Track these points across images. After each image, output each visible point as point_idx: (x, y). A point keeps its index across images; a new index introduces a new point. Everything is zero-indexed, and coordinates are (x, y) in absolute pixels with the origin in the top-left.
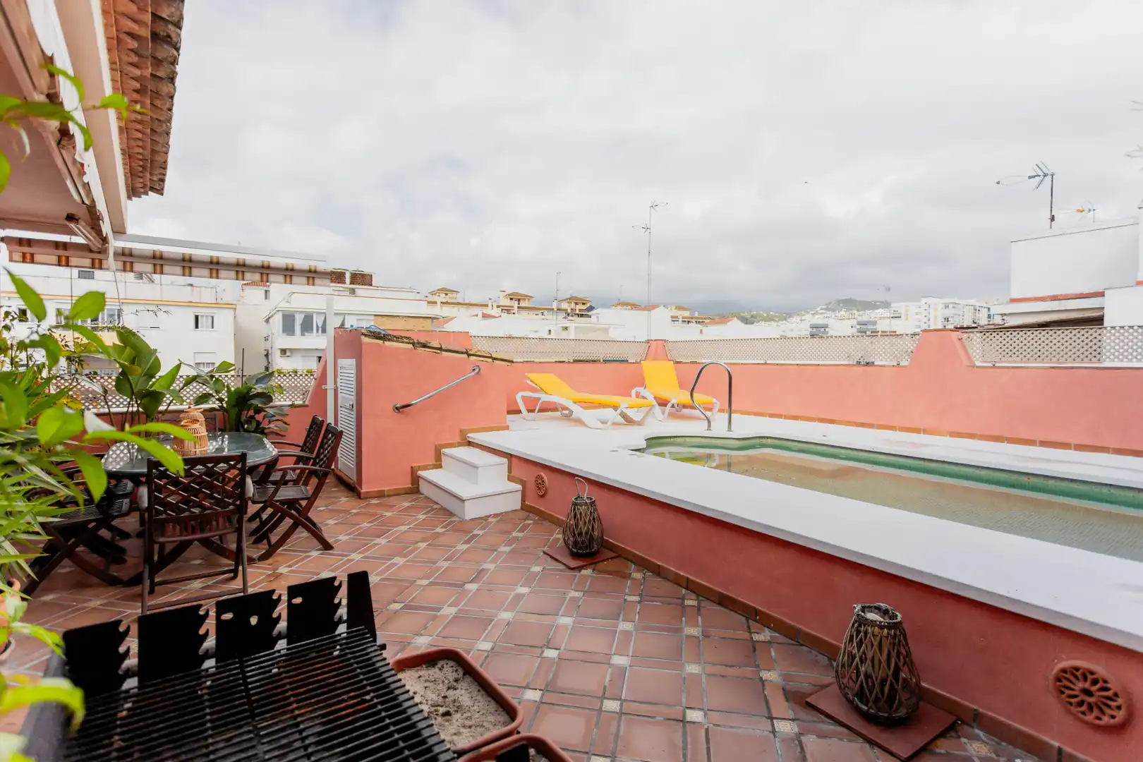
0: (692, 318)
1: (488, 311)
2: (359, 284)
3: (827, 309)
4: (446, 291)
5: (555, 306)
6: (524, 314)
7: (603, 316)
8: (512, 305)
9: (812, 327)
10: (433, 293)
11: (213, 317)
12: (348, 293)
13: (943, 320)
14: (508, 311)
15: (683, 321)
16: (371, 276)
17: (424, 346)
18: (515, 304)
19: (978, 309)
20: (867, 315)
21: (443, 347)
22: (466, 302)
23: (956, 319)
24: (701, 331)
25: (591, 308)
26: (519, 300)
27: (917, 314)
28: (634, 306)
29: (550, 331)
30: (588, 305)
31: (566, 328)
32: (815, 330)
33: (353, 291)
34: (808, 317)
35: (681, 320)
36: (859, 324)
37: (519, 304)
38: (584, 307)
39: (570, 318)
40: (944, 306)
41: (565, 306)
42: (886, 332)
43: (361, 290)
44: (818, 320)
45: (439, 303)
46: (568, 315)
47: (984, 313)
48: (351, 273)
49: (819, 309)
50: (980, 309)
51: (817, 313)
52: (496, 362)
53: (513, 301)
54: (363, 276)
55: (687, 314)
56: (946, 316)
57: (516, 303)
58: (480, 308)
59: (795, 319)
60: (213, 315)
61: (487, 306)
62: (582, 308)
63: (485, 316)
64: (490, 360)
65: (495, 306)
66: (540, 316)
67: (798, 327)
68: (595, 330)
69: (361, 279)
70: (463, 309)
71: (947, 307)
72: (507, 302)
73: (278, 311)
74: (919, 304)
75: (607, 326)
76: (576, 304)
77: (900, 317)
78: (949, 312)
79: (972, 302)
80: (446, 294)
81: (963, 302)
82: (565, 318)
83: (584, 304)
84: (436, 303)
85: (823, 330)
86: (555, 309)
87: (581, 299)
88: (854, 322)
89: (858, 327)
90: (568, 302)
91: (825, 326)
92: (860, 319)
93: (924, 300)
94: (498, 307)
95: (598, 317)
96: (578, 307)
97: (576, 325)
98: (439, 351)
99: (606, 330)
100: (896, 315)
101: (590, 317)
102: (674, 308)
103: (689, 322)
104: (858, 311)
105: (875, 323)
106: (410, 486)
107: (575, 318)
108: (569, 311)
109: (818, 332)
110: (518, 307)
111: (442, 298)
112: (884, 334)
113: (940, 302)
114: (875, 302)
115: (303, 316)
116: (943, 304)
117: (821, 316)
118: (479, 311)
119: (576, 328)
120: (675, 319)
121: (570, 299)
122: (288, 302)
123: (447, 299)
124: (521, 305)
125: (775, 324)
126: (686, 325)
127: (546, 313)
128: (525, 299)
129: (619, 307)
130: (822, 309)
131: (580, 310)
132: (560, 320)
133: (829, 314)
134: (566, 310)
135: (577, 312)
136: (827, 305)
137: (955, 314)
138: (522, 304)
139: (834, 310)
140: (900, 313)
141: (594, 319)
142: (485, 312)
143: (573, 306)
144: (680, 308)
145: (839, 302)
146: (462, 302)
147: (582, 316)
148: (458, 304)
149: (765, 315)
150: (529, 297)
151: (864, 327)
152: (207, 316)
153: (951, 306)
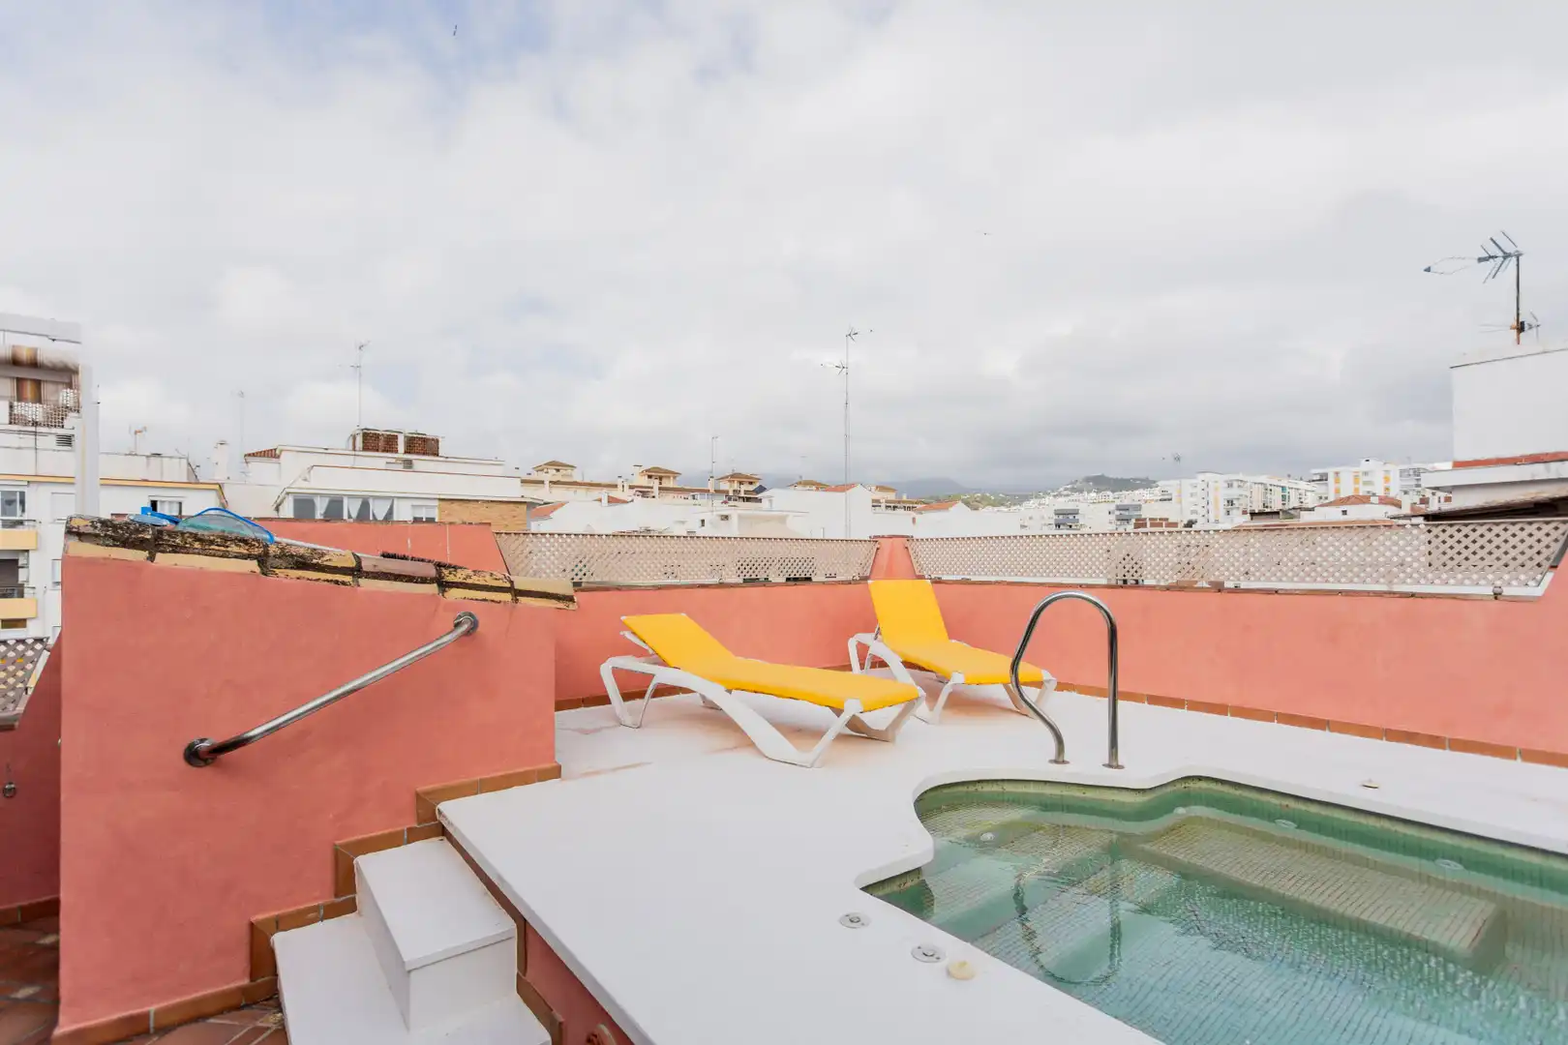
0: (899, 502)
1: (616, 494)
2: (418, 453)
3: (1073, 490)
4: (557, 466)
5: (711, 486)
6: (669, 497)
7: (777, 500)
8: (651, 485)
9: (1058, 513)
10: (539, 469)
11: (180, 503)
12: (401, 467)
13: (1226, 503)
14: (644, 494)
15: (887, 507)
16: (437, 441)
17: (302, 563)
18: (655, 483)
19: (1269, 488)
20: (1128, 497)
21: (366, 566)
22: (587, 480)
23: (1243, 501)
24: (914, 520)
25: (761, 489)
26: (661, 478)
27: (1192, 495)
28: (820, 486)
29: (703, 521)
30: (758, 485)
31: (726, 517)
32: (1061, 517)
33: (408, 464)
34: (1048, 500)
35: (883, 505)
36: (1119, 508)
37: (660, 483)
38: (751, 488)
39: (731, 503)
40: (1226, 485)
41: (725, 486)
42: (1155, 519)
43: (421, 462)
44: (1063, 503)
45: (547, 483)
46: (730, 499)
47: (1277, 494)
48: (405, 437)
49: (1061, 489)
50: (1272, 488)
51: (1060, 495)
52: (523, 600)
53: (653, 479)
54: (425, 440)
55: (891, 496)
56: (1230, 498)
57: (657, 481)
58: (605, 490)
59: (1033, 503)
60: (180, 500)
61: (616, 486)
62: (748, 490)
63: (612, 501)
64: (507, 597)
65: (626, 488)
66: (691, 501)
67: (1038, 514)
68: (768, 519)
69: (422, 446)
70: (581, 491)
71: (1230, 485)
72: (644, 481)
73: (288, 493)
74: (1194, 481)
75: (785, 513)
76: (741, 483)
77: (1170, 500)
78: (1234, 493)
79: (1263, 479)
80: (558, 470)
81: (1250, 479)
82: (725, 502)
83: (751, 483)
84: (542, 482)
85: (1071, 517)
86: (712, 491)
87: (747, 477)
88: (1112, 507)
89: (1118, 513)
90: (729, 481)
91: (1075, 513)
92: (1118, 502)
93: (1201, 477)
94: (631, 487)
95: (771, 501)
96: (744, 488)
97: (739, 512)
98: (348, 579)
99: (782, 520)
100: (1166, 497)
101: (760, 501)
102: (873, 488)
103: (895, 507)
104: (1113, 492)
105: (1138, 508)
106: (246, 982)
107: (740, 503)
108: (731, 494)
109: (1066, 519)
110: (660, 489)
111: (551, 475)
112: (1155, 523)
113: (1222, 479)
114: (1135, 480)
115: (326, 501)
116: (1226, 481)
117: (1067, 499)
118: (604, 494)
119: (740, 517)
120: (876, 504)
121: (732, 476)
122: (305, 480)
123: (558, 477)
124: (664, 485)
125: (1005, 509)
126: (890, 511)
127: (698, 496)
128: (669, 477)
129: (799, 487)
130: (1066, 489)
131: (746, 492)
132: (719, 506)
133: (1076, 496)
134: (728, 492)
135: (742, 495)
136: (1071, 483)
137: (1241, 495)
138: (666, 483)
139: (1081, 491)
140: (1171, 494)
141: (765, 504)
142: (611, 495)
143: (736, 486)
144: (882, 488)
145: (1088, 480)
146: (579, 480)
147: (748, 500)
148: (575, 483)
149: (993, 498)
150: (675, 474)
151: (1127, 513)
152: (170, 502)
153: (1235, 484)
